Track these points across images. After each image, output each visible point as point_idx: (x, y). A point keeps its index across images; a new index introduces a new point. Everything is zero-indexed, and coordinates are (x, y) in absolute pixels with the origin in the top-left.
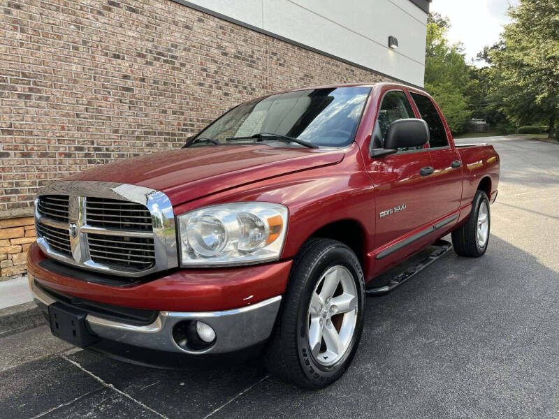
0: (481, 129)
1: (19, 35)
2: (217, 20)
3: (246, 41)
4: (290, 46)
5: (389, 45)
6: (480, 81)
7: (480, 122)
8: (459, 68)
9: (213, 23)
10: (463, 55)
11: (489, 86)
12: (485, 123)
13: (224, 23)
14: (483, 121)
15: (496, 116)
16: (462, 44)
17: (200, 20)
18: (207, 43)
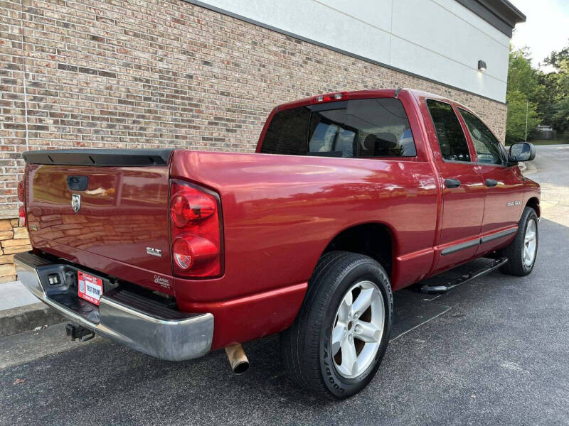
0: (547, 137)
1: (263, 85)
2: (363, 62)
3: (379, 75)
4: (407, 77)
5: (479, 68)
6: (547, 86)
7: (546, 129)
8: (527, 74)
9: (361, 64)
10: (530, 60)
11: (557, 92)
12: (551, 130)
13: (367, 64)
14: (550, 128)
15: (563, 124)
16: (529, 48)
17: (354, 64)
18: (356, 80)
